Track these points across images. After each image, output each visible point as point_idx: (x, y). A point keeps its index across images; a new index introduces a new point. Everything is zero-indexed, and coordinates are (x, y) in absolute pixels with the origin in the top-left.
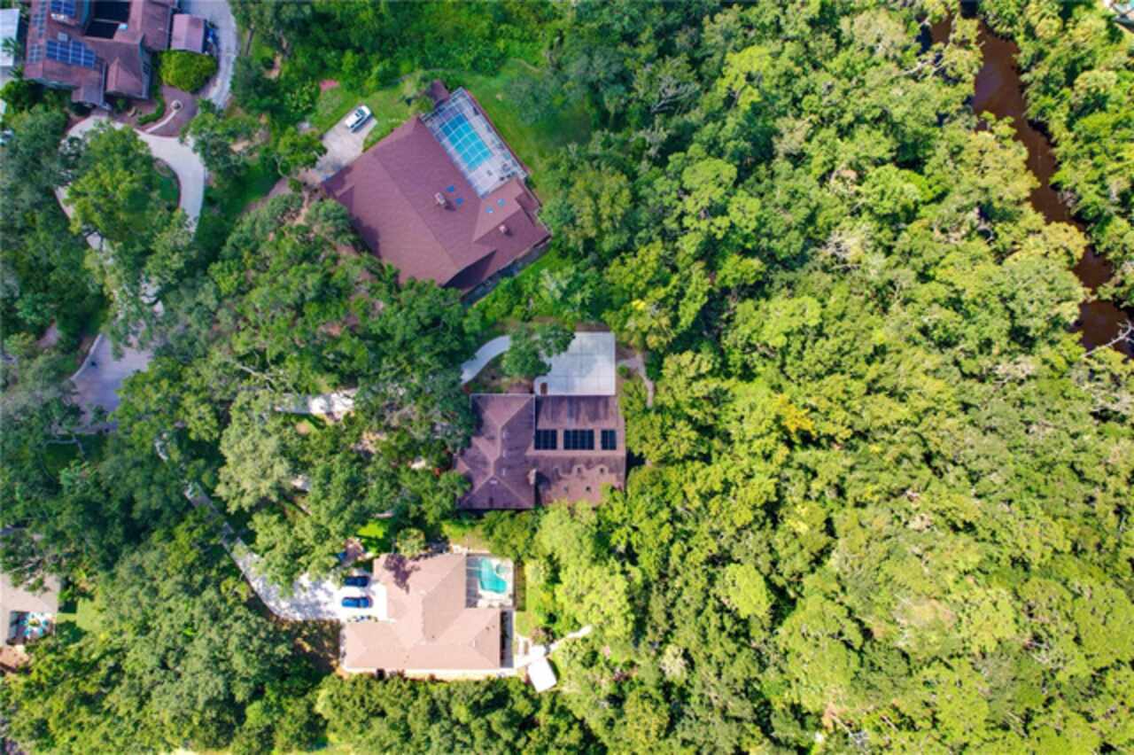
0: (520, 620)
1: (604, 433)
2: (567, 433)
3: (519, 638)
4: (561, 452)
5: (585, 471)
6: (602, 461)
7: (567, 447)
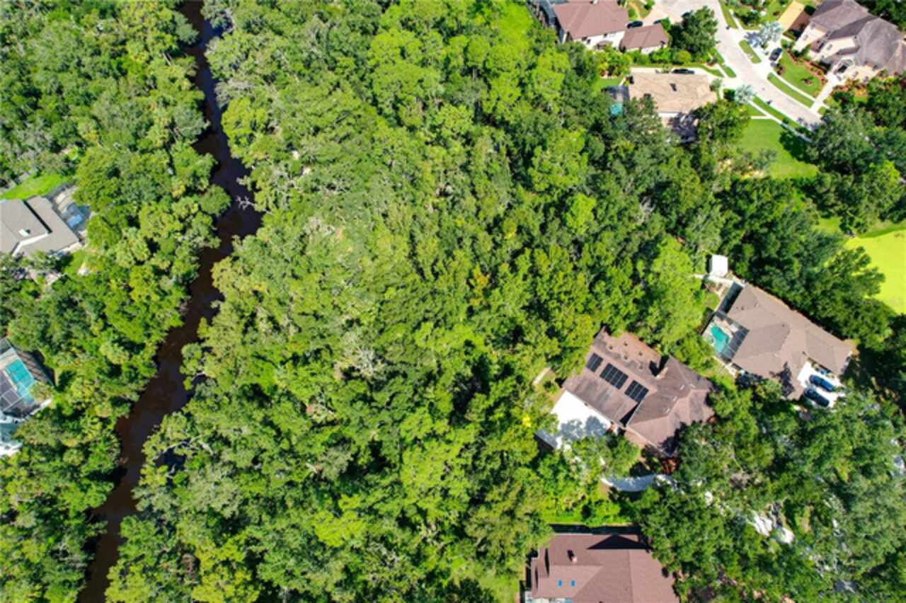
0: (715, 304)
1: (594, 370)
2: (619, 387)
3: (720, 295)
4: (633, 376)
5: (623, 356)
6: (608, 353)
7: (626, 377)
